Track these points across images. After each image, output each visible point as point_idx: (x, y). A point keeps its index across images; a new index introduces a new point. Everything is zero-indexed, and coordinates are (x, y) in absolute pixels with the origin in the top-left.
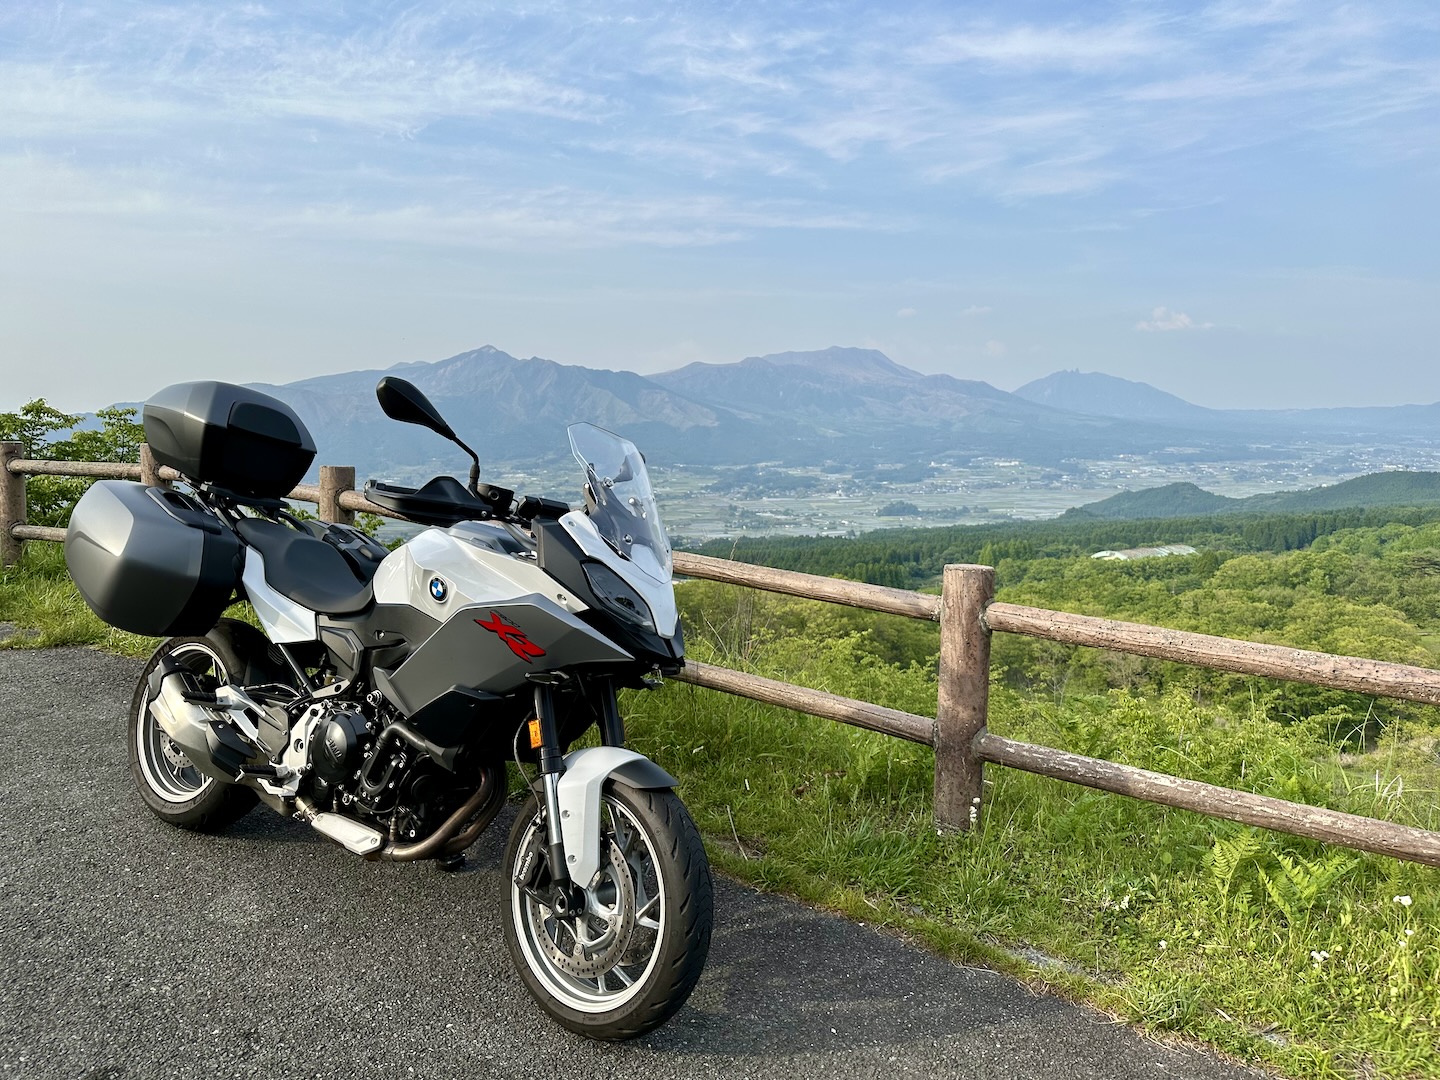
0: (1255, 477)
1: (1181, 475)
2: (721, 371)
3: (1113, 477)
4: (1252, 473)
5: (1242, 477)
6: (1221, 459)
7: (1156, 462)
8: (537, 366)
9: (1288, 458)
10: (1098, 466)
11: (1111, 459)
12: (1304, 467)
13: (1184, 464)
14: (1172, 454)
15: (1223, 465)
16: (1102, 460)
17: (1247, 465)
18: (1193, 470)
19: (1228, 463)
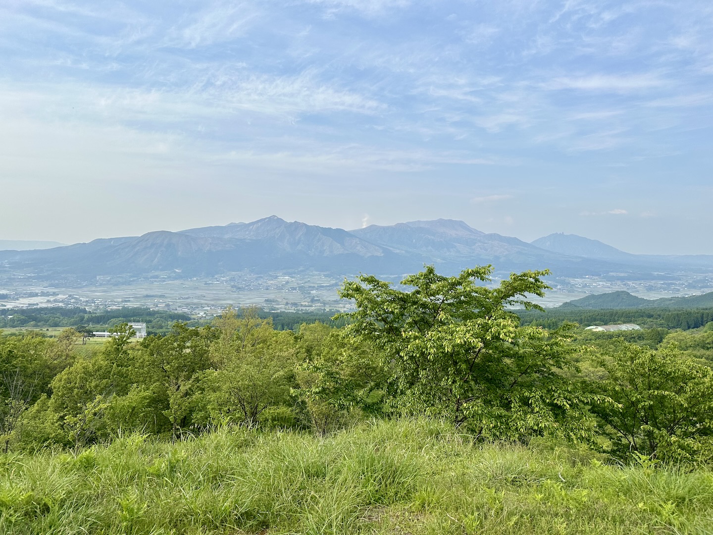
0: (657, 289)
1: (618, 287)
2: (385, 229)
3: (584, 287)
4: (655, 287)
5: (650, 289)
6: (639, 279)
7: (605, 280)
8: (296, 226)
9: (674, 280)
10: (575, 281)
11: (582, 278)
12: (683, 284)
13: (620, 281)
14: (613, 276)
15: (640, 282)
16: (577, 278)
17: (653, 283)
18: (625, 285)
19: (642, 282)
